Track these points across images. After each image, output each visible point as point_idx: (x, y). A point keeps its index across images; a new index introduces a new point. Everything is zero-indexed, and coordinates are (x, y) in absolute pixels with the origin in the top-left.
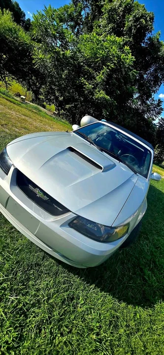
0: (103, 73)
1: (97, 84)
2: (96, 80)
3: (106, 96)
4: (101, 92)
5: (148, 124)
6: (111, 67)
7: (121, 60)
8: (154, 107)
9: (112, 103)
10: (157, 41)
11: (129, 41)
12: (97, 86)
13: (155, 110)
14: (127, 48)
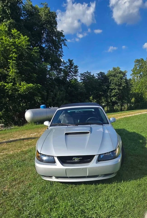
0: (12, 66)
1: (14, 79)
2: (10, 76)
3: (29, 85)
4: (22, 84)
5: (74, 85)
6: (15, 57)
7: (17, 45)
8: (69, 69)
9: (37, 87)
10: (33, 8)
11: (10, 23)
12: (15, 81)
13: (72, 71)
14: (14, 31)
